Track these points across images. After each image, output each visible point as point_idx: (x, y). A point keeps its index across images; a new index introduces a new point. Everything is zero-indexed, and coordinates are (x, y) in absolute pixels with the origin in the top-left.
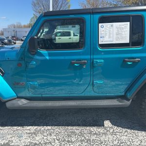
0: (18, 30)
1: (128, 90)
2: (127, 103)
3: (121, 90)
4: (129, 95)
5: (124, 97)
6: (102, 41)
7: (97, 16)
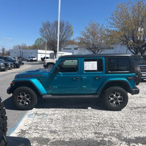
0: (24, 51)
1: (97, 91)
2: (97, 96)
3: (94, 90)
4: (97, 93)
5: (96, 94)
6: (86, 69)
7: (84, 59)
